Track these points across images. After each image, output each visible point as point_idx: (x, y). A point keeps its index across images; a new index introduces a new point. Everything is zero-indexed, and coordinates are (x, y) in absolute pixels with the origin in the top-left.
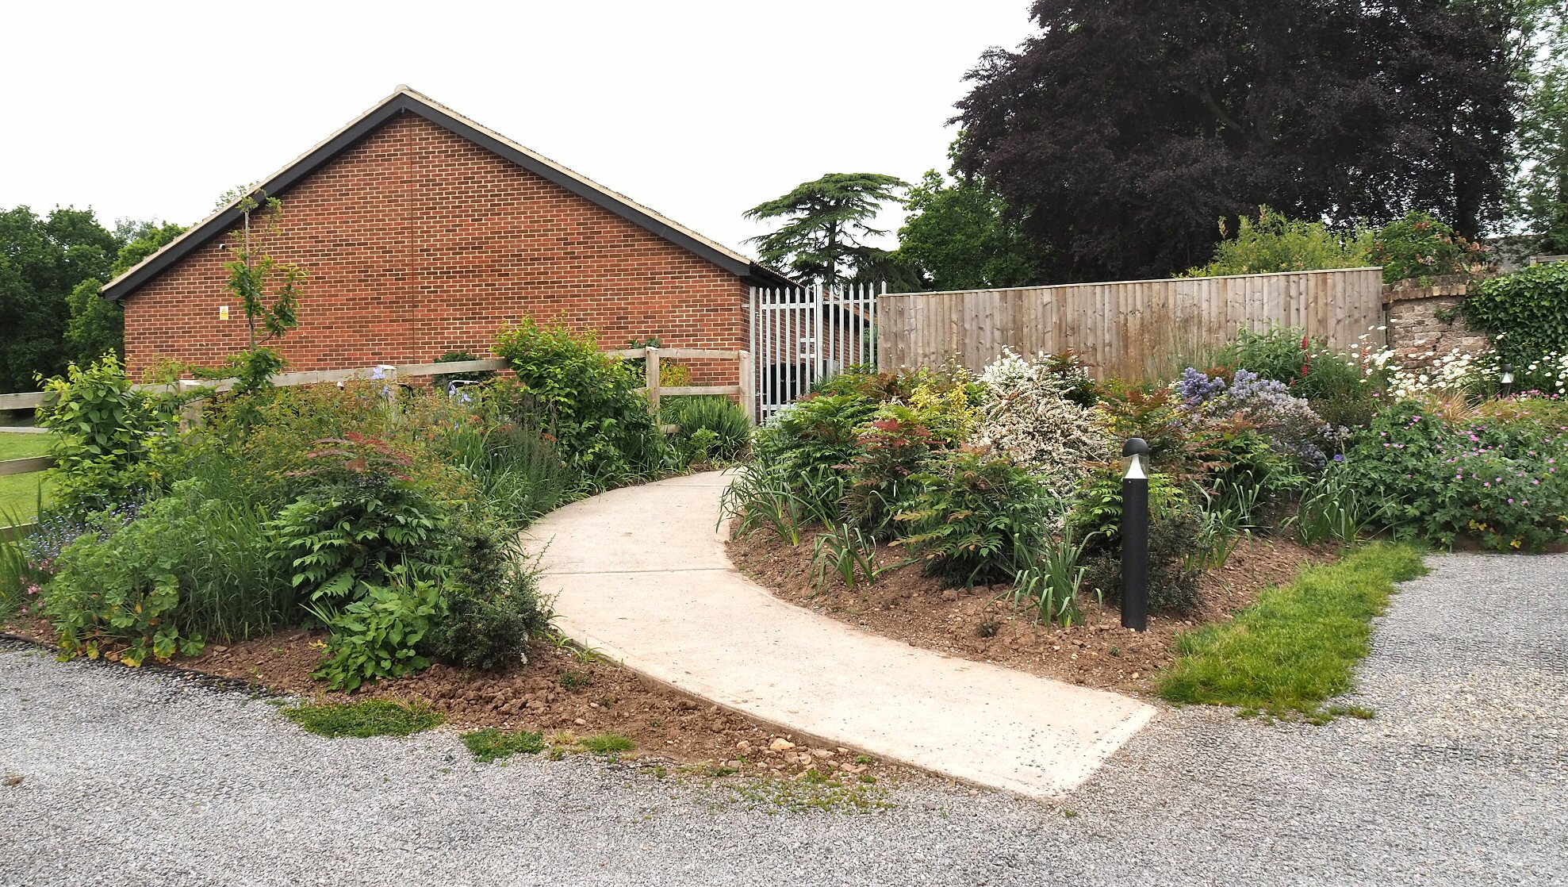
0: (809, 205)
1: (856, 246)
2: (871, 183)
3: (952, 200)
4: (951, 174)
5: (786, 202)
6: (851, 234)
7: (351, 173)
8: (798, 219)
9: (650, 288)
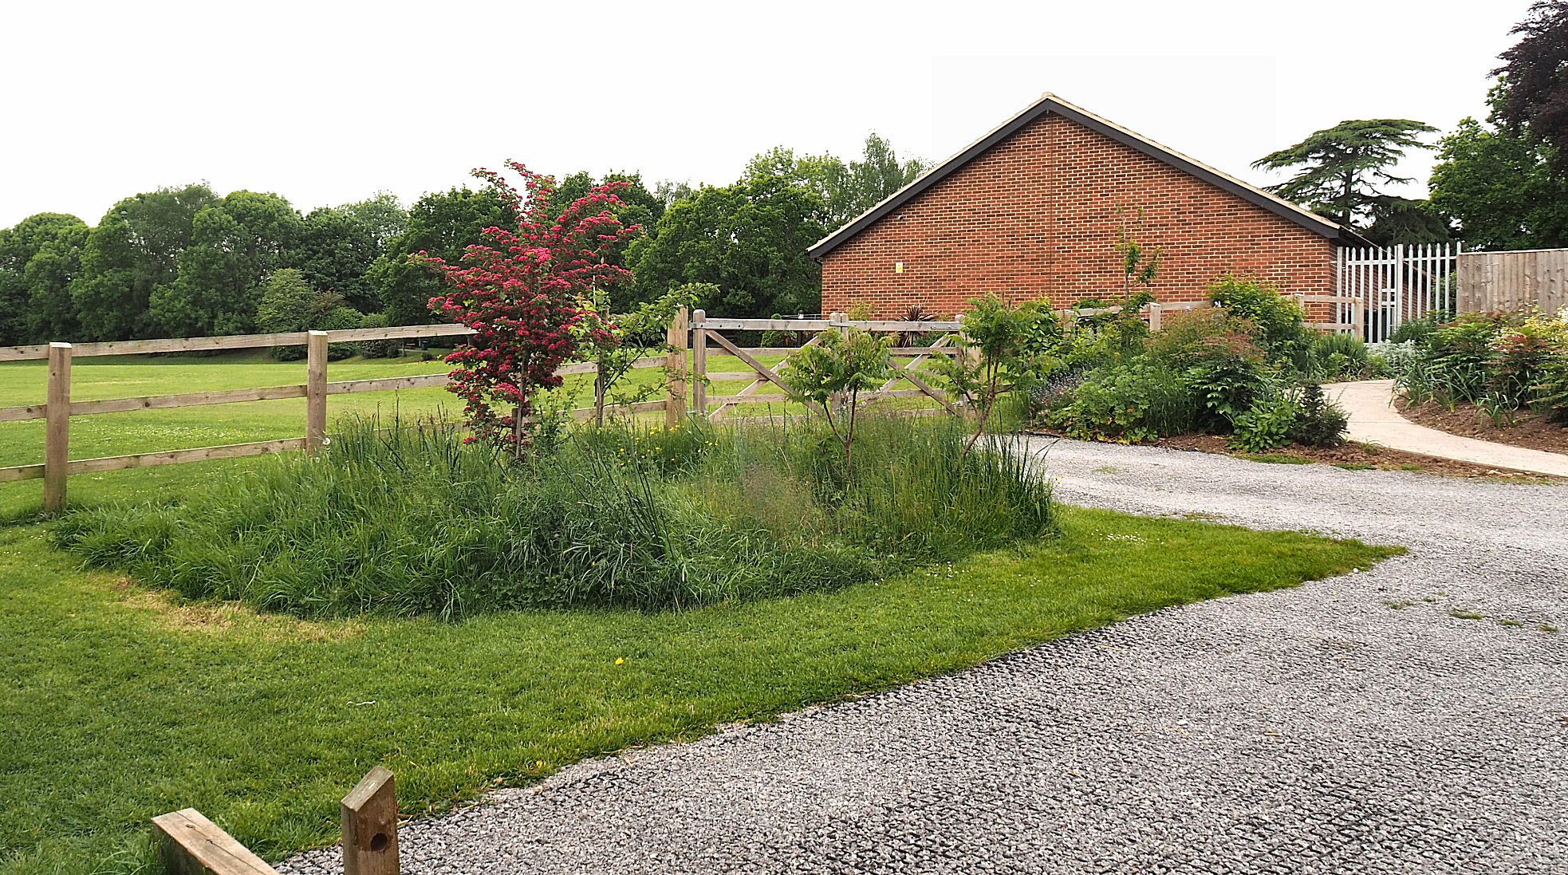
0: (1322, 154)
1: (1376, 195)
2: (1393, 129)
3: (1491, 148)
4: (1489, 121)
5: (1299, 152)
6: (1370, 182)
7: (1003, 161)
8: (1311, 168)
9: (1249, 248)
